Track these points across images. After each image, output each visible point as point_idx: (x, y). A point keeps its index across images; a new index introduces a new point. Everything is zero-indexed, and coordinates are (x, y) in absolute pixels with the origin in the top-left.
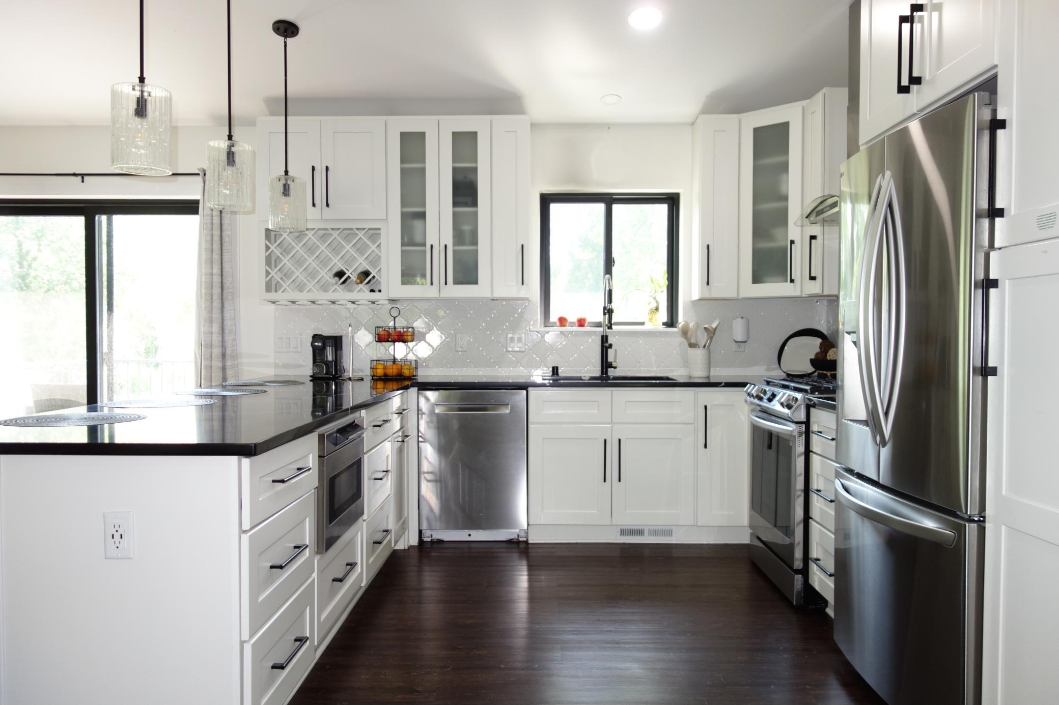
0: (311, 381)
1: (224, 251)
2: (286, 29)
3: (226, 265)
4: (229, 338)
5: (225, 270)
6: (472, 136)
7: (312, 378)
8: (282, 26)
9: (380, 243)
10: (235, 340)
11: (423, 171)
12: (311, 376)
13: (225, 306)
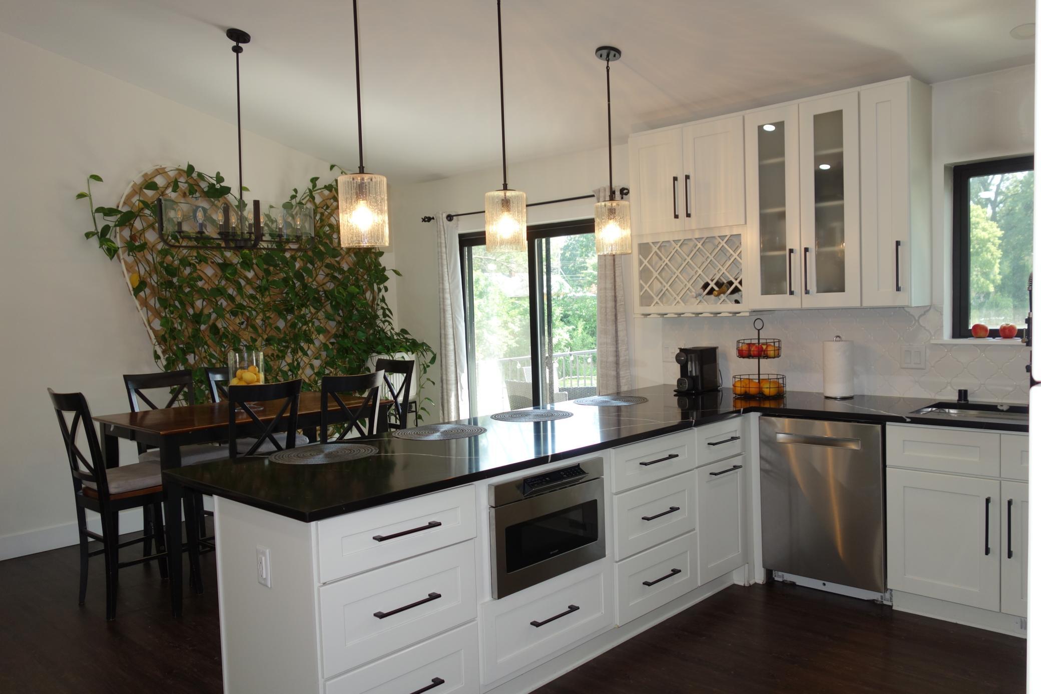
0: (675, 395)
1: (616, 266)
2: (609, 52)
3: (618, 279)
4: (622, 348)
5: (617, 284)
6: (837, 116)
7: (676, 393)
8: (605, 52)
9: (741, 252)
10: (627, 349)
11: (782, 166)
12: (675, 391)
13: (618, 318)
